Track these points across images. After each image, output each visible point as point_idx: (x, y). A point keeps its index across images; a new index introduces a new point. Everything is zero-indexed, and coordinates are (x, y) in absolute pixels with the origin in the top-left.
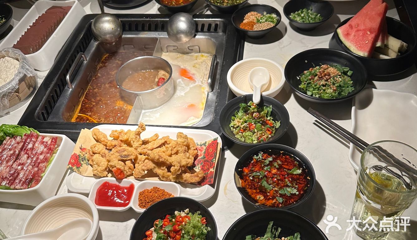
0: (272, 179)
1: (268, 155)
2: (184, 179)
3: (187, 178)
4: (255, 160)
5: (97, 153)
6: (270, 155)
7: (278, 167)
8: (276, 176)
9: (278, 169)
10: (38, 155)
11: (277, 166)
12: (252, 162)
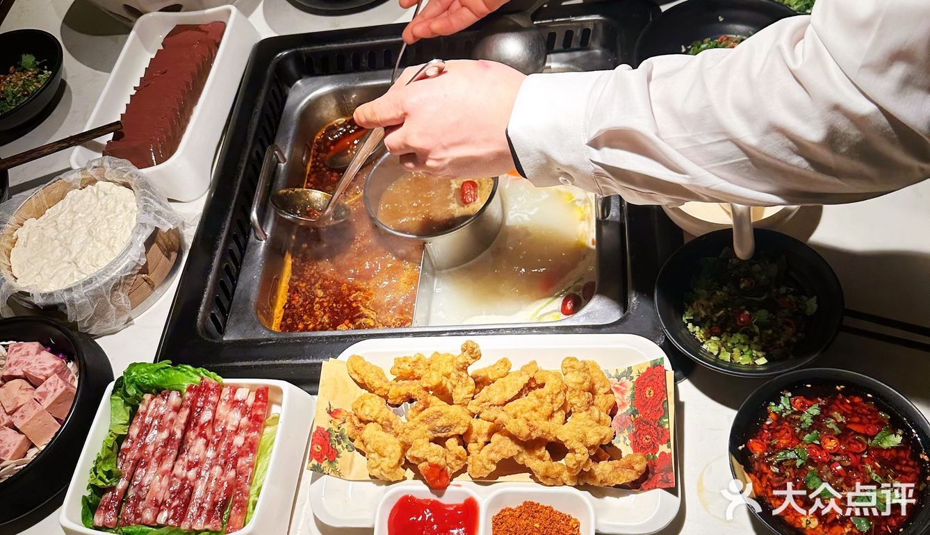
0: (829, 466)
1: (805, 397)
2: (599, 478)
3: (606, 475)
4: (772, 416)
5: (370, 421)
6: (811, 397)
7: (840, 432)
8: (838, 458)
9: (838, 437)
10: (230, 437)
11: (837, 430)
12: (768, 423)
